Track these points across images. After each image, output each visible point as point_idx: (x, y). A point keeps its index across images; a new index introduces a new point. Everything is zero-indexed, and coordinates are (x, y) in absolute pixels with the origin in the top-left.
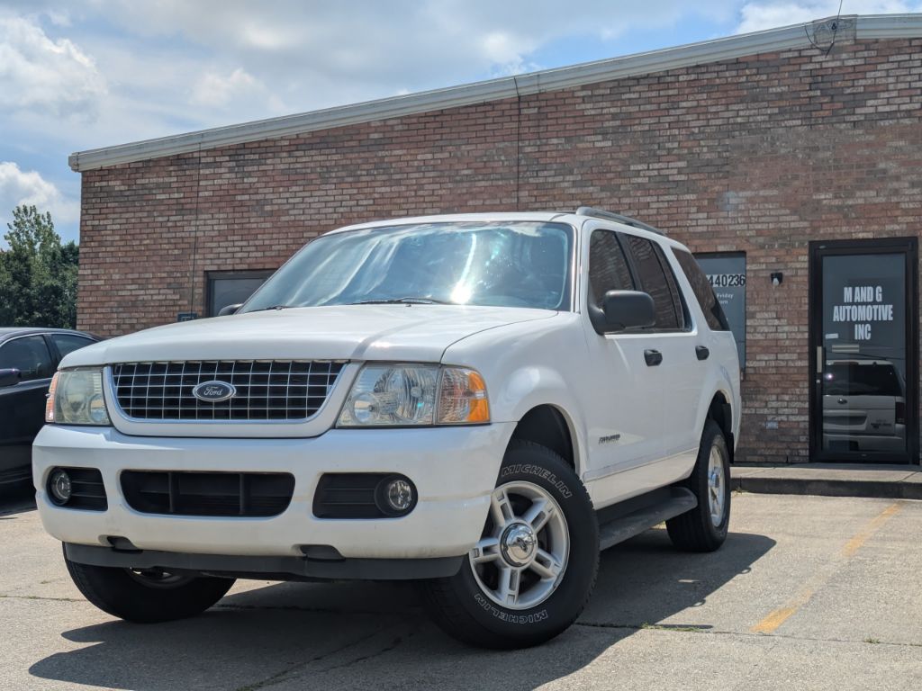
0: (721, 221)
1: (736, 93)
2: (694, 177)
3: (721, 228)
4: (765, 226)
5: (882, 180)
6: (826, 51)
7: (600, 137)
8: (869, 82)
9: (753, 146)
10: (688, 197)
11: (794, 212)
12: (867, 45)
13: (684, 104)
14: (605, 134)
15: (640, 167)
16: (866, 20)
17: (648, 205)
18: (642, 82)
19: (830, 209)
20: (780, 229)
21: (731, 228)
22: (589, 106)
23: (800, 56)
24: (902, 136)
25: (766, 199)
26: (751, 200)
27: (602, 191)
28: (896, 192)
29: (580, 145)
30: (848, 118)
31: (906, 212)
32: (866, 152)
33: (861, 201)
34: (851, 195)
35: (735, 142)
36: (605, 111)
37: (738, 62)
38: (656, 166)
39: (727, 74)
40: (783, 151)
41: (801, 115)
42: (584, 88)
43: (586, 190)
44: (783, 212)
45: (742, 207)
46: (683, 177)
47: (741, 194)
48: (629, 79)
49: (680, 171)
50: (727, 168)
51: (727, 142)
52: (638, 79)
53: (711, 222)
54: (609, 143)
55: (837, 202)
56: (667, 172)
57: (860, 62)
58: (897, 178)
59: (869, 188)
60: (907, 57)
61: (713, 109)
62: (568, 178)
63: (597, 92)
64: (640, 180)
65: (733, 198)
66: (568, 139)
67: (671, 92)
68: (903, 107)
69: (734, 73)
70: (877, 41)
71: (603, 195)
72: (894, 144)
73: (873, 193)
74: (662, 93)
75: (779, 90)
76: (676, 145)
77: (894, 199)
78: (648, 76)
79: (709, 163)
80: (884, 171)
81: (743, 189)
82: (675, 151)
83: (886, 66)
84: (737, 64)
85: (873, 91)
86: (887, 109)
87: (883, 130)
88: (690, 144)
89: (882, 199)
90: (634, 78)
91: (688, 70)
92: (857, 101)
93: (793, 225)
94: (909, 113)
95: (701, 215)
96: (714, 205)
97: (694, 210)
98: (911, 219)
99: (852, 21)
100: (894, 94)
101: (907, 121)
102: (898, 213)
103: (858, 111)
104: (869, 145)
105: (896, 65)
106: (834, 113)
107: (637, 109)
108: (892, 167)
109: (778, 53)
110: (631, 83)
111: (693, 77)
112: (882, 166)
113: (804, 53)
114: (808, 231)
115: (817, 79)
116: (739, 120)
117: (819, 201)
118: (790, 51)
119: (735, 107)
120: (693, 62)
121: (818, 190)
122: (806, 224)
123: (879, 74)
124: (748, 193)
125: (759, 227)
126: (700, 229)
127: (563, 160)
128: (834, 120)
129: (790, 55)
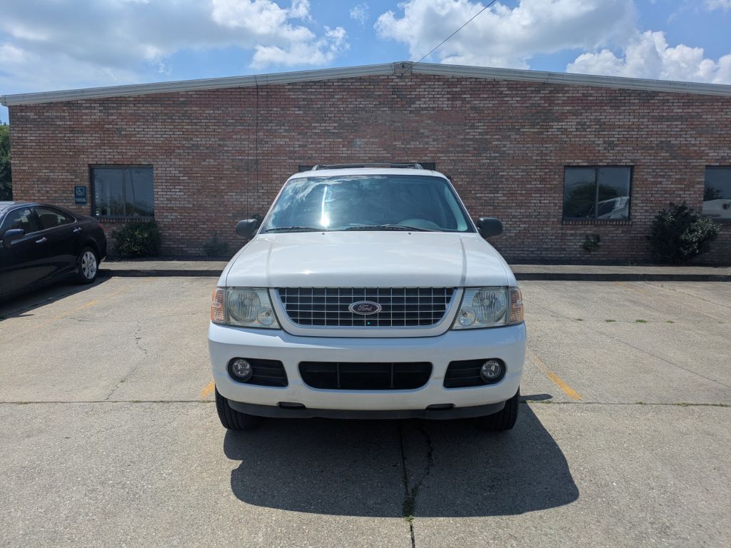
0: (353, 152)
1: (360, 93)
2: (342, 131)
3: (352, 155)
4: (372, 155)
5: (421, 137)
6: (398, 77)
7: (297, 109)
8: (417, 93)
9: (367, 118)
10: (338, 140)
11: (385, 150)
12: (417, 76)
13: (336, 97)
14: (299, 107)
15: (316, 125)
16: (416, 64)
17: (320, 143)
18: (317, 84)
19: (400, 148)
20: (379, 157)
21: (357, 155)
22: (292, 93)
23: (388, 79)
24: (430, 119)
25: (373, 143)
26: (366, 143)
27: (299, 135)
28: (427, 143)
29: (288, 112)
30: (408, 109)
31: (431, 152)
32: (415, 125)
33: (413, 146)
34: (409, 143)
35: (359, 116)
36: (299, 97)
37: (360, 78)
38: (324, 125)
39: (356, 84)
40: (380, 122)
41: (388, 106)
42: (289, 84)
43: (291, 134)
44: (379, 149)
45: (362, 146)
46: (336, 131)
47: (362, 140)
48: (311, 82)
49: (335, 128)
50: (355, 128)
51: (356, 115)
52: (315, 82)
53: (350, 152)
54: (302, 112)
55: (403, 146)
56: (329, 128)
57: (414, 83)
58: (428, 137)
59: (416, 141)
60: (433, 83)
61: (350, 100)
62: (282, 127)
63: (295, 87)
64: (316, 131)
65: (358, 142)
66: (282, 109)
67: (330, 90)
68: (431, 106)
69: (359, 84)
70: (420, 75)
71: (299, 137)
72: (427, 122)
73: (418, 143)
74: (326, 90)
75: (379, 93)
76: (333, 115)
77: (426, 146)
78: (319, 82)
79: (348, 125)
80: (423, 133)
81: (363, 138)
82: (333, 119)
83: (424, 87)
84: (360, 79)
85: (419, 98)
86: (424, 106)
87: (422, 115)
88: (339, 115)
89: (421, 146)
90: (313, 82)
91: (339, 80)
92: (412, 101)
93: (384, 155)
94: (433, 109)
95: (344, 149)
96: (350, 144)
97: (341, 146)
98: (433, 155)
99: (411, 65)
100: (428, 99)
101: (432, 112)
102: (428, 152)
103: (412, 106)
104: (416, 121)
105: (428, 87)
106: (402, 106)
107: (314, 97)
108: (426, 132)
109: (378, 76)
110: (312, 84)
111: (341, 84)
112: (422, 131)
113: (390, 77)
114: (391, 158)
115: (396, 90)
116: (361, 106)
117: (395, 145)
118: (383, 75)
119: (359, 100)
120: (340, 77)
121: (395, 140)
122: (390, 155)
123: (421, 90)
124: (366, 140)
125: (369, 155)
126: (344, 155)
127: (280, 119)
128: (402, 109)
129: (383, 77)
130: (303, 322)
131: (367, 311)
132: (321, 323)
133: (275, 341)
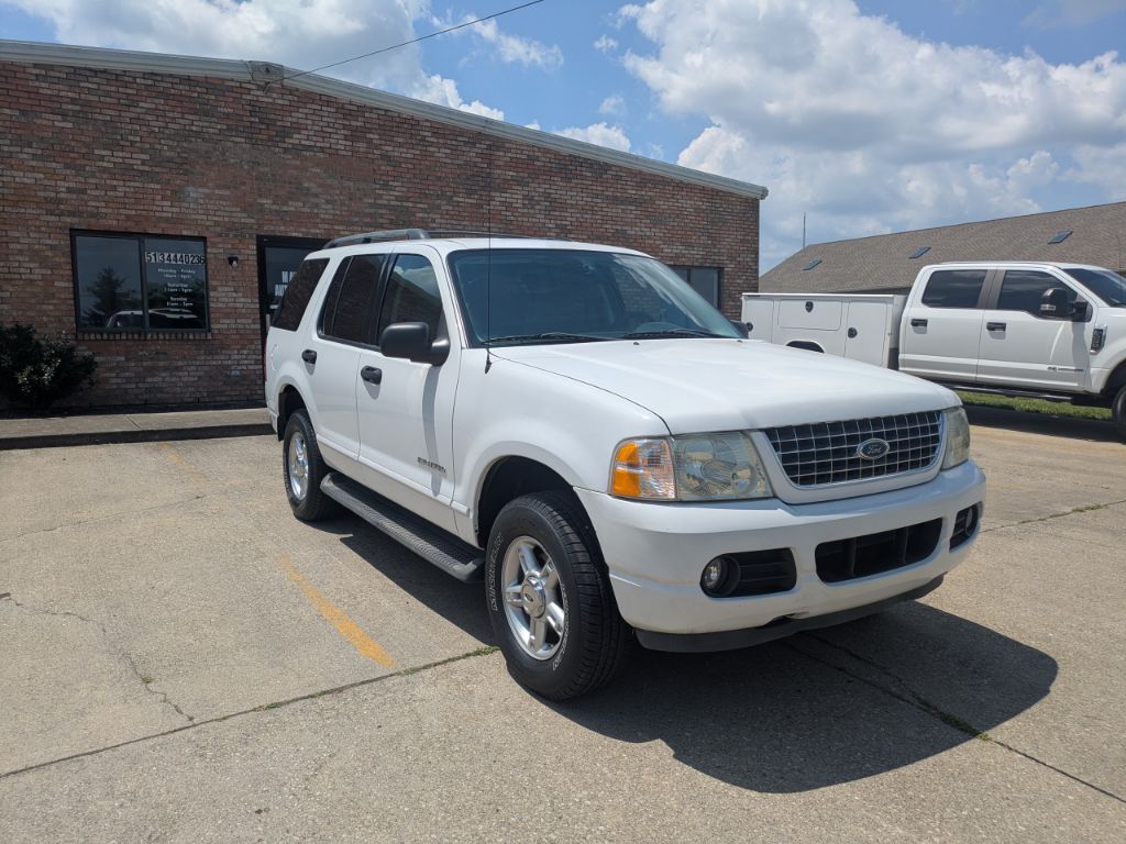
0: (183, 210)
1: (191, 105)
2: (157, 170)
3: (181, 216)
4: (221, 219)
5: (306, 195)
6: (260, 88)
7: (59, 117)
8: (294, 120)
9: (206, 152)
10: (152, 186)
11: (244, 210)
12: (292, 91)
13: (142, 104)
14: (64, 115)
15: (104, 153)
16: (289, 71)
17: (114, 188)
18: (99, 75)
19: (271, 211)
20: (234, 223)
21: (193, 217)
22: (43, 85)
23: (240, 89)
24: (317, 166)
25: (221, 197)
26: (208, 196)
27: (65, 168)
28: (317, 206)
29: (39, 121)
30: (280, 144)
31: (324, 221)
32: (295, 173)
33: (292, 209)
34: (285, 204)
35: (191, 146)
36: (62, 94)
37: (189, 79)
38: (121, 154)
39: (181, 87)
40: (232, 161)
41: (244, 135)
42: (36, 66)
43: (48, 165)
44: (234, 209)
45: (202, 201)
46: (147, 168)
47: (200, 190)
48: (85, 69)
49: (144, 162)
50: (185, 167)
51: (185, 145)
52: (96, 72)
53: (175, 210)
54: (70, 125)
55: (274, 207)
56: (131, 162)
57: (287, 103)
58: (316, 196)
59: (298, 200)
60: (319, 108)
61: (171, 115)
62: (26, 150)
63: (52, 74)
64: (105, 164)
65: (192, 192)
66: (23, 113)
67: (130, 91)
68: (318, 144)
69: (187, 88)
70: (297, 90)
71: (68, 172)
72: (314, 170)
73: (300, 204)
74: (121, 90)
75: (226, 110)
76: (138, 139)
77: (315, 211)
78: (105, 71)
79: (170, 160)
80: (308, 189)
81: (201, 186)
82: (138, 144)
83: (306, 111)
84: (188, 80)
85: (297, 128)
86: (307, 143)
87: (306, 158)
88: (151, 140)
89: (306, 210)
90: (90, 70)
91: (145, 75)
92: (285, 133)
93: (243, 220)
94: (322, 149)
95: (166, 203)
96: (176, 195)
97: (159, 197)
98: (327, 226)
99: (280, 69)
100: (312, 133)
101: (321, 155)
102: (318, 221)
103: (287, 140)
104: (296, 167)
105: (312, 112)
106: (270, 139)
107: (96, 99)
108: (315, 189)
109: (223, 80)
110: (88, 73)
111: (150, 82)
112: (306, 185)
113: (244, 85)
114: (255, 227)
115: (255, 107)
116: (194, 128)
117: (262, 205)
118: (232, 80)
119: (191, 117)
120: (149, 69)
121: (260, 196)
122: (253, 221)
123: (300, 116)
124: (206, 191)
125: (216, 219)
126: (165, 215)
127: (19, 132)
128: (270, 144)
129: (233, 84)
130: (805, 481)
131: (877, 454)
132: (823, 479)
133: (777, 517)
